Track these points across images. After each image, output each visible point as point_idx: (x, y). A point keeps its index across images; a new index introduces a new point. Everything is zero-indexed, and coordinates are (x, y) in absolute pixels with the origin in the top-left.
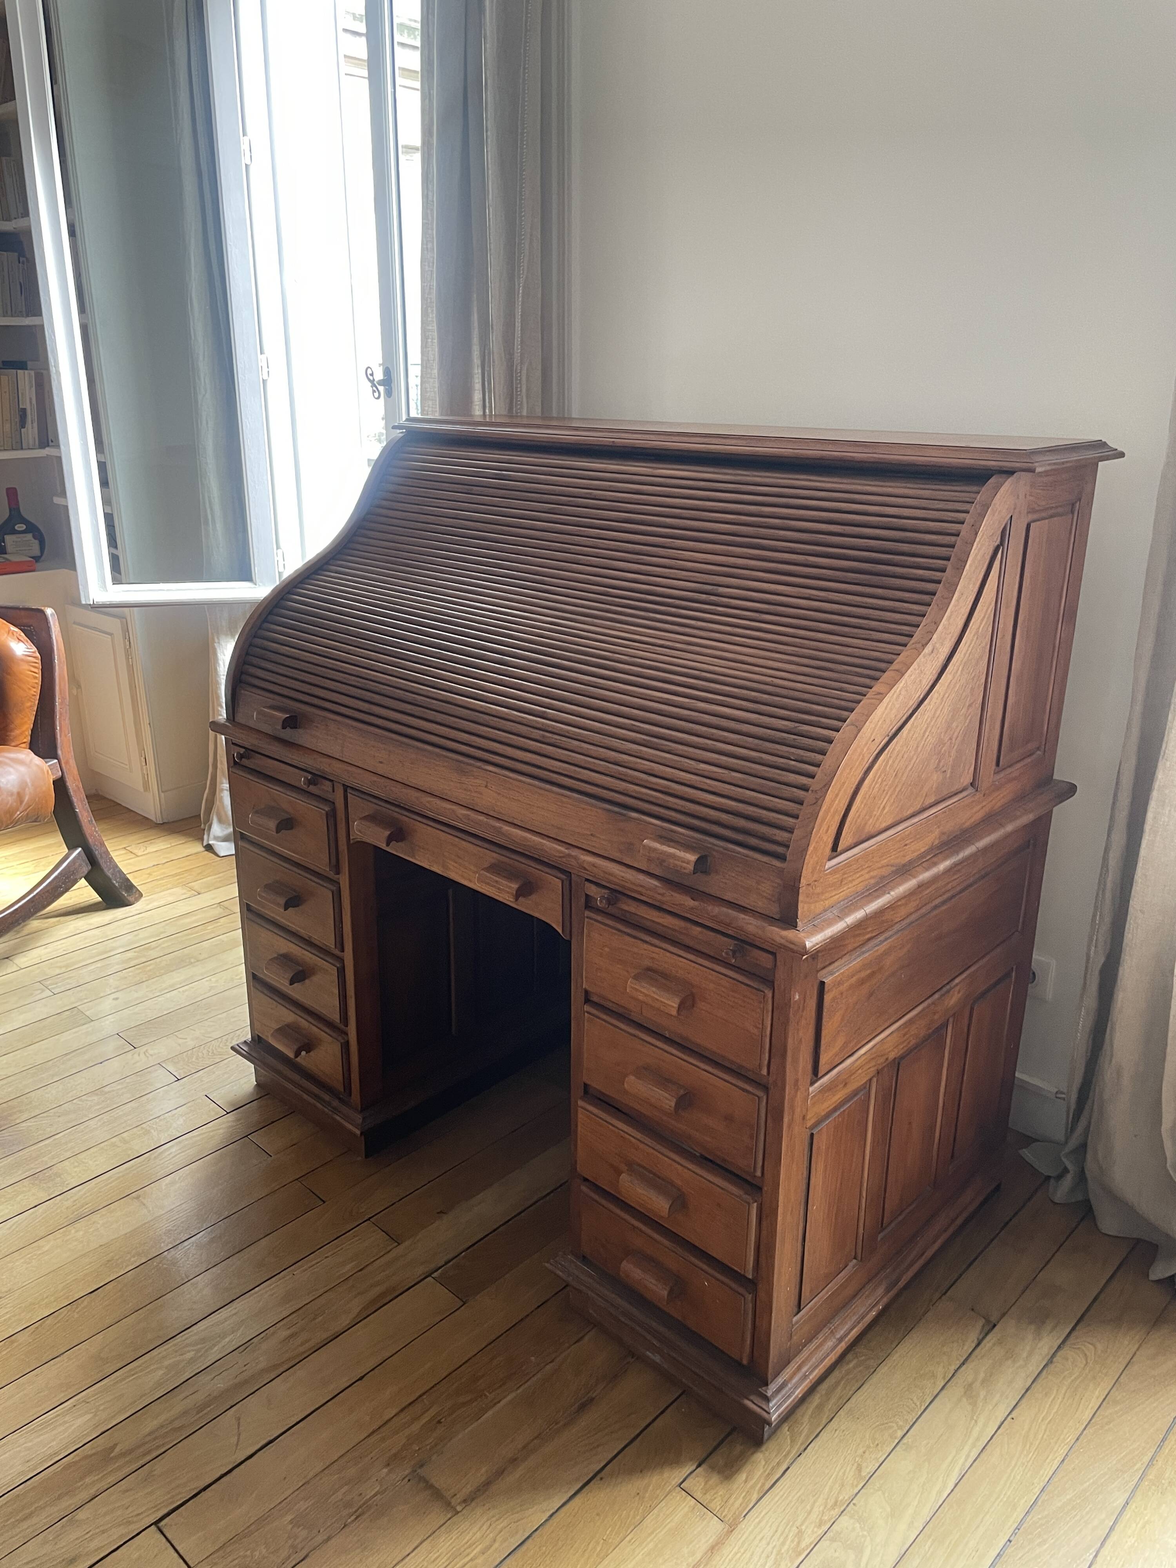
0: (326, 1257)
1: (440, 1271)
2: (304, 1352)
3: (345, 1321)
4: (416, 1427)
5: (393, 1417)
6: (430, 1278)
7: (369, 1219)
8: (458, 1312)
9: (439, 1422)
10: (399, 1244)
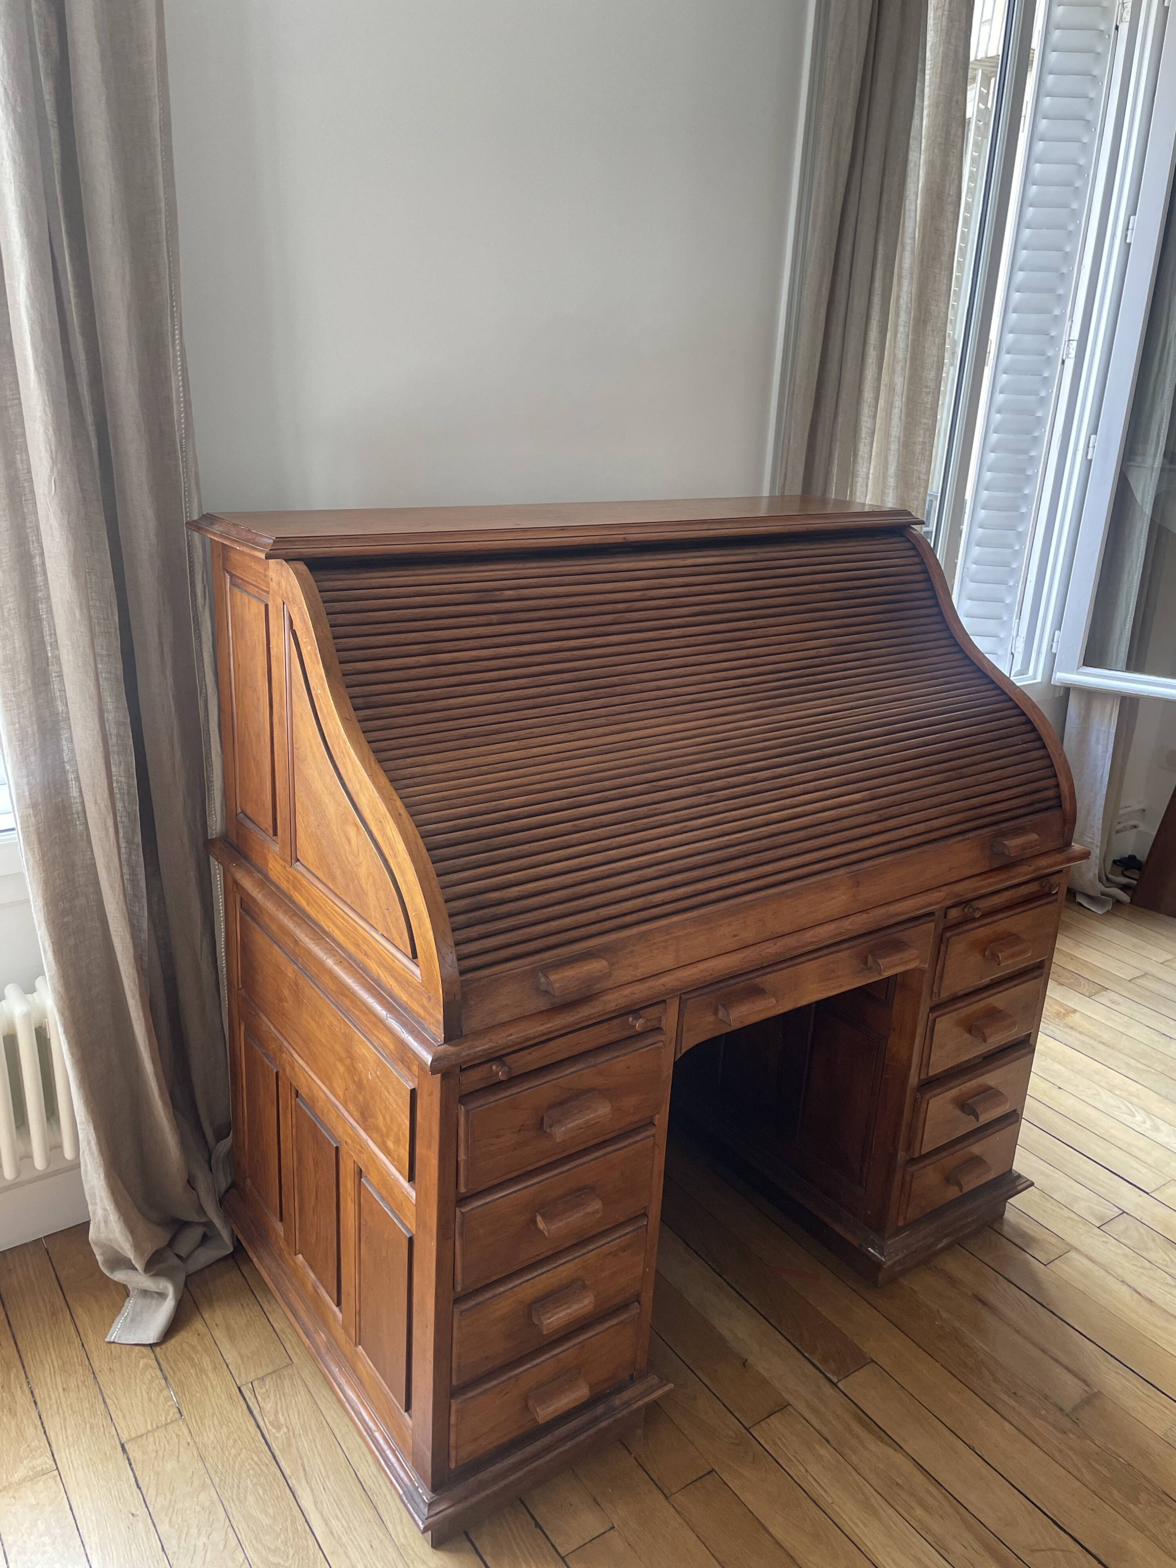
0: (807, 1471)
1: (828, 1375)
2: (942, 1493)
3: (898, 1458)
4: (1023, 1411)
5: (1015, 1427)
6: (839, 1385)
7: (747, 1430)
8: (886, 1368)
9: (1015, 1394)
10: (789, 1404)
